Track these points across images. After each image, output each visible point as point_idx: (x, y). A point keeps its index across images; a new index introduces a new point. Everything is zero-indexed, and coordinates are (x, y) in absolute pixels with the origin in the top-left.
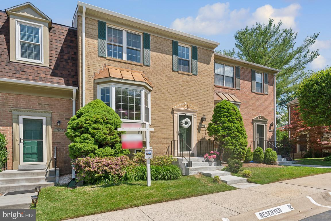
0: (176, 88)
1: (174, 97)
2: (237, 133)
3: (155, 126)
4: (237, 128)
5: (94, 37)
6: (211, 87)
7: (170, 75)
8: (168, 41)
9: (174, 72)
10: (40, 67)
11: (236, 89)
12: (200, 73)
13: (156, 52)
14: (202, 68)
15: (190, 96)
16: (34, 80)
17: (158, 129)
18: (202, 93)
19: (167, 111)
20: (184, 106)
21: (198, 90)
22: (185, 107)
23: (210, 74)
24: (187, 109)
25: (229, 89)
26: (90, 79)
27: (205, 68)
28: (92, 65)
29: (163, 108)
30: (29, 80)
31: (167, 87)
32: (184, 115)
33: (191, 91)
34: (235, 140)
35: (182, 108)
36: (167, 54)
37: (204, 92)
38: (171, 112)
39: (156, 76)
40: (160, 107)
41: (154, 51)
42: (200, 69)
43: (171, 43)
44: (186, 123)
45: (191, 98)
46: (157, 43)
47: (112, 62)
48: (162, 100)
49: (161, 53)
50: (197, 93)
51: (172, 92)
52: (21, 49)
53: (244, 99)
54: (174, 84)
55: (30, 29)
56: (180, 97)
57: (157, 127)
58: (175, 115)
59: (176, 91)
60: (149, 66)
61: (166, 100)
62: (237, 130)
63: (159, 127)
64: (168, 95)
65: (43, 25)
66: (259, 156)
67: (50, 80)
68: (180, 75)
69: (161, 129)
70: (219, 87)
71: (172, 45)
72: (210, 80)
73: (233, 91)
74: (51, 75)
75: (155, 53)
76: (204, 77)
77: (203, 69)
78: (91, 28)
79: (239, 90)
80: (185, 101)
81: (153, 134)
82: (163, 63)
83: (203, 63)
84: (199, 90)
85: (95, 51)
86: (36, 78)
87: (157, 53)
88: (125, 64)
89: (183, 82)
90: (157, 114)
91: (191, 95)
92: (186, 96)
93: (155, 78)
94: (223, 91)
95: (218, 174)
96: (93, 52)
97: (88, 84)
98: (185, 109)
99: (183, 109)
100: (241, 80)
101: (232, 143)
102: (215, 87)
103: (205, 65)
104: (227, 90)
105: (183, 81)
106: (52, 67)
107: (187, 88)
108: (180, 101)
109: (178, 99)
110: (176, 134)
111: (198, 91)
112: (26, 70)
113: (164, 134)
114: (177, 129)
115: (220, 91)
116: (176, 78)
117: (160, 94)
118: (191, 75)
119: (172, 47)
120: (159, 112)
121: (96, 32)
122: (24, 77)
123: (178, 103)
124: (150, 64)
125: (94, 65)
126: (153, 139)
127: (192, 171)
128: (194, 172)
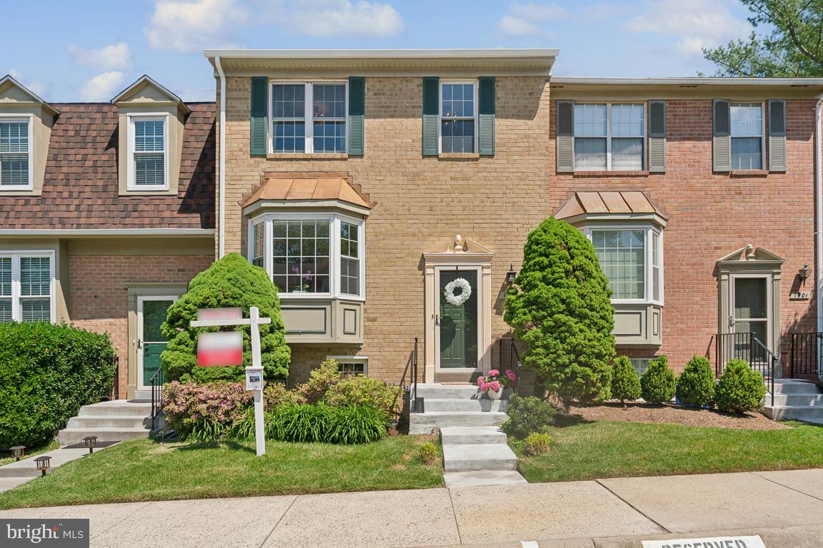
0: (433, 200)
1: (427, 225)
2: (563, 318)
3: (376, 302)
5: (243, 116)
7: (414, 170)
8: (412, 81)
9: (426, 160)
10: (163, 197)
11: (651, 173)
12: (504, 149)
13: (380, 117)
14: (509, 132)
15: (473, 217)
16: (152, 225)
17: (383, 311)
18: (509, 203)
19: (407, 264)
20: (455, 245)
21: (497, 196)
22: (458, 247)
23: (537, 144)
24: (462, 252)
25: (624, 176)
26: (236, 208)
27: (521, 132)
28: (238, 178)
29: (398, 255)
30: (142, 226)
31: (409, 200)
32: (454, 268)
33: (477, 203)
34: (556, 339)
35: (449, 252)
36: (407, 117)
37: (515, 200)
38: (418, 264)
39: (378, 178)
40: (388, 255)
41: (375, 117)
42: (505, 136)
43: (418, 86)
44: (458, 291)
45: (476, 221)
46: (384, 94)
47: (279, 163)
48: (396, 235)
49: (392, 116)
50: (494, 204)
51: (421, 212)
52: (137, 168)
53: (684, 200)
54: (428, 191)
55: (149, 124)
56: (443, 222)
57: (381, 307)
58: (428, 271)
59: (434, 209)
60: (362, 156)
61: (405, 235)
63: (386, 307)
64: (409, 221)
65: (168, 113)
66: (693, 387)
67: (176, 221)
68: (443, 164)
69: (390, 311)
70: (589, 176)
71: (421, 88)
72: (534, 161)
73: (637, 181)
74: (180, 211)
75: (377, 120)
76: (515, 157)
77: (513, 136)
78: (237, 99)
79: (664, 173)
80: (459, 230)
81: (370, 323)
82: (399, 141)
83: (513, 117)
84: (501, 195)
85: (245, 145)
86: (156, 221)
87: (382, 120)
88: (306, 162)
89: (452, 182)
90: (381, 272)
91: (476, 212)
92: (461, 217)
93: (377, 182)
94: (601, 185)
95: (462, 437)
96: (241, 150)
97: (232, 221)
98: (457, 252)
99: (452, 253)
100: (669, 140)
101: (546, 347)
103: (521, 122)
104: (617, 181)
105: (452, 179)
106: (183, 195)
107: (464, 196)
108: (442, 234)
109: (439, 230)
110: (430, 323)
111: (496, 200)
112: (141, 207)
113: (399, 324)
114: (433, 308)
115: (591, 186)
116: (433, 174)
117: (389, 222)
118: (476, 159)
119: (421, 94)
120: (386, 268)
121: (247, 105)
122: (137, 221)
123: (437, 238)
124: (365, 149)
125: (243, 178)
126: (369, 336)
127: (418, 423)
128: (425, 426)
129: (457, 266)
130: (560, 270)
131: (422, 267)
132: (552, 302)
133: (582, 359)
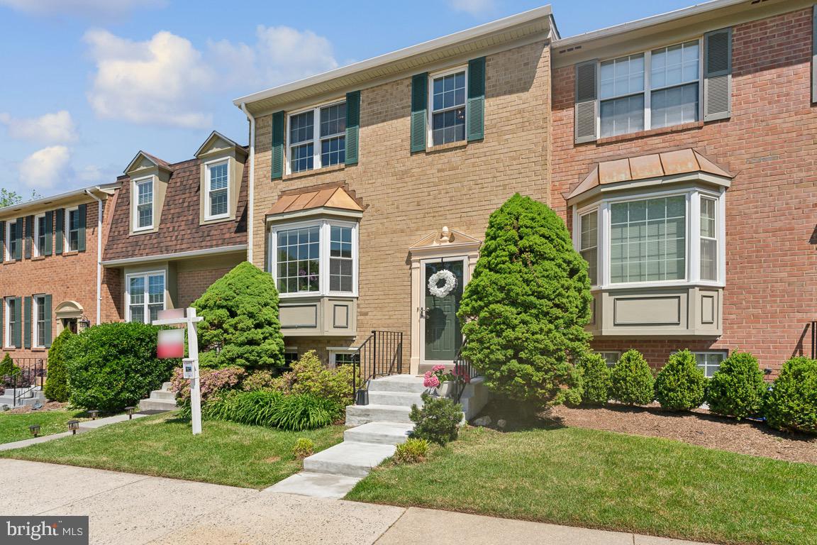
0: (420, 195)
1: (415, 221)
2: (498, 308)
3: (368, 298)
4: (502, 289)
5: (267, 148)
6: (534, 159)
7: (403, 168)
8: (402, 83)
9: (415, 157)
10: (225, 222)
11: (707, 123)
12: (494, 130)
13: (373, 124)
14: (500, 111)
15: (461, 206)
16: (217, 245)
17: (374, 305)
18: (500, 186)
19: (396, 260)
20: (442, 236)
21: (487, 181)
22: (445, 238)
23: (533, 118)
24: (448, 243)
25: (666, 133)
26: (261, 225)
27: (513, 108)
28: (263, 200)
29: (387, 253)
30: (211, 246)
31: (398, 198)
32: (440, 260)
33: (465, 191)
34: (492, 332)
35: (435, 244)
36: (397, 118)
37: (506, 182)
38: (405, 259)
39: (370, 182)
40: (379, 253)
41: (368, 125)
42: (494, 117)
43: (408, 86)
44: (441, 283)
45: (463, 210)
46: (376, 102)
47: (292, 182)
48: (385, 233)
49: (383, 121)
50: (483, 190)
51: (409, 209)
52: (213, 203)
53: (761, 149)
54: (415, 187)
55: (219, 168)
56: (430, 215)
57: (372, 301)
58: (414, 265)
59: (421, 203)
60: (356, 164)
61: (394, 232)
62: (501, 295)
63: (376, 301)
64: (399, 219)
65: (229, 157)
67: (233, 240)
68: (430, 158)
69: (380, 305)
70: (617, 142)
71: (411, 88)
72: (529, 137)
73: (686, 136)
74: (236, 232)
75: (370, 127)
76: (507, 137)
77: (505, 114)
78: (263, 134)
79: (728, 120)
80: (446, 221)
81: (362, 317)
82: (389, 143)
83: (505, 94)
84: (490, 180)
85: (268, 172)
86: (220, 242)
87: (375, 126)
88: (312, 178)
89: (439, 175)
90: (372, 270)
91: (463, 201)
92: (448, 208)
93: (369, 186)
94: (633, 150)
96: (265, 177)
97: (258, 236)
98: (442, 244)
99: (438, 245)
100: (734, 76)
102: (598, 145)
103: (514, 96)
104: (657, 141)
105: (439, 171)
106: (239, 219)
107: (451, 186)
108: (430, 227)
109: (426, 223)
110: (416, 316)
111: (486, 185)
112: (213, 232)
113: (387, 317)
114: (419, 301)
115: (620, 152)
116: (420, 170)
117: (379, 221)
118: (465, 147)
119: (411, 93)
120: (377, 265)
121: (268, 138)
122: (209, 244)
123: (424, 232)
124: (360, 157)
125: (266, 199)
126: (362, 329)
127: (353, 415)
128: (359, 418)
129: (442, 258)
130: (504, 253)
131: (409, 262)
132: (490, 290)
133: (523, 355)
